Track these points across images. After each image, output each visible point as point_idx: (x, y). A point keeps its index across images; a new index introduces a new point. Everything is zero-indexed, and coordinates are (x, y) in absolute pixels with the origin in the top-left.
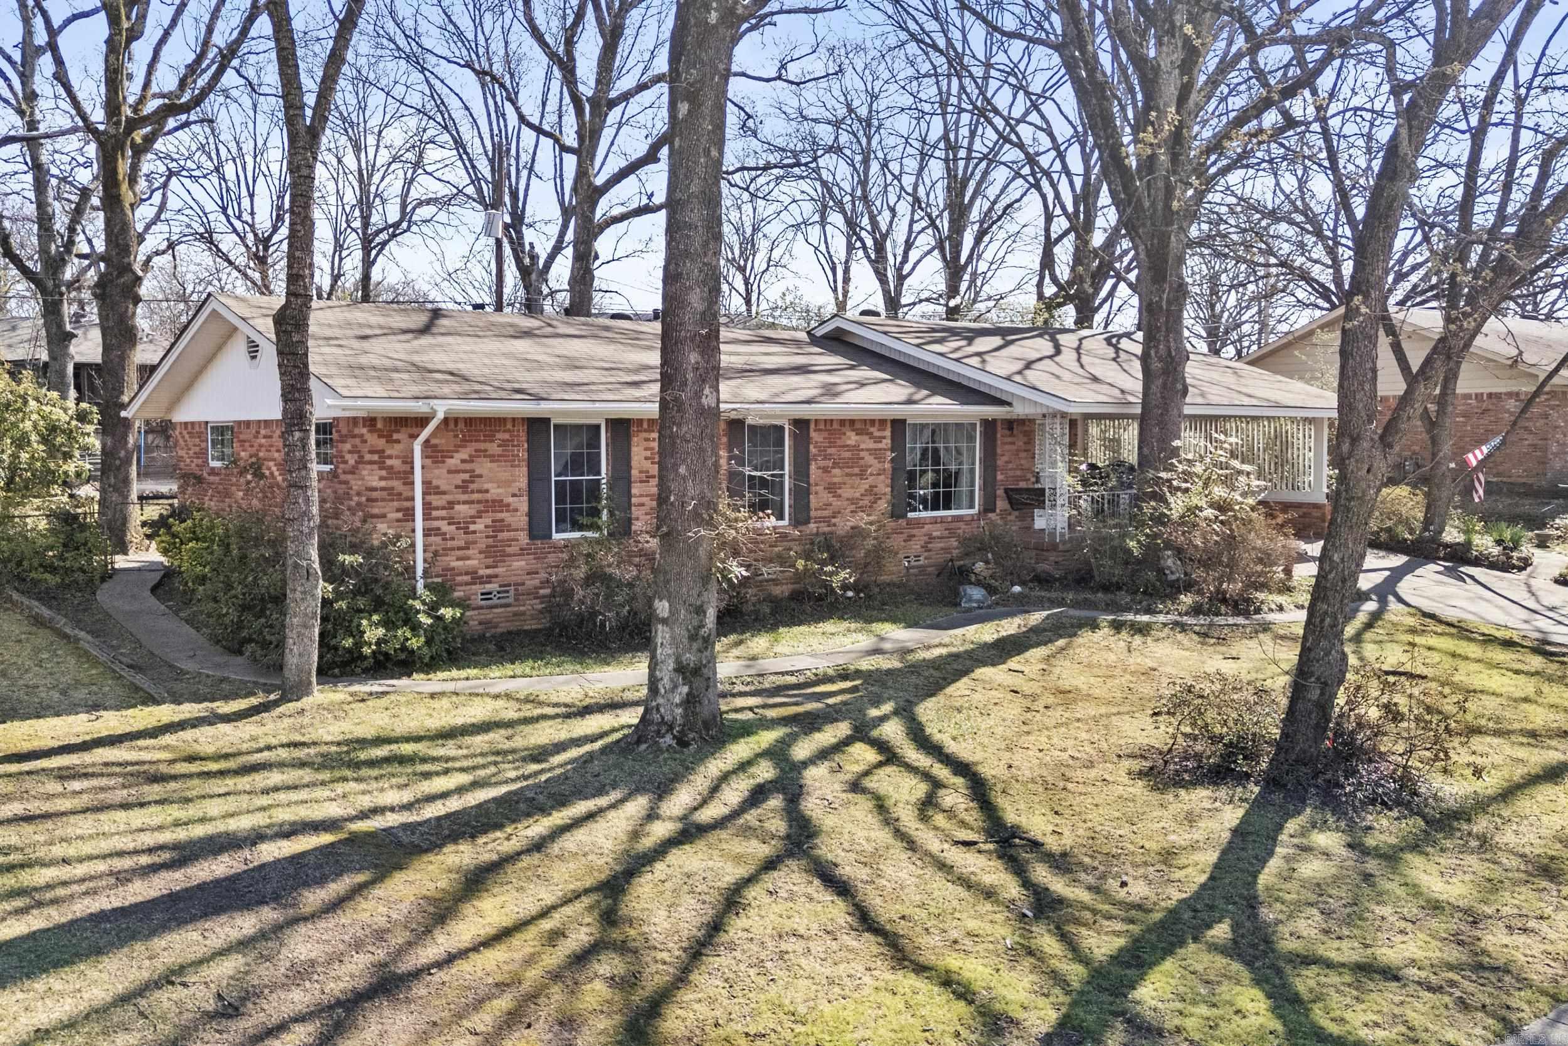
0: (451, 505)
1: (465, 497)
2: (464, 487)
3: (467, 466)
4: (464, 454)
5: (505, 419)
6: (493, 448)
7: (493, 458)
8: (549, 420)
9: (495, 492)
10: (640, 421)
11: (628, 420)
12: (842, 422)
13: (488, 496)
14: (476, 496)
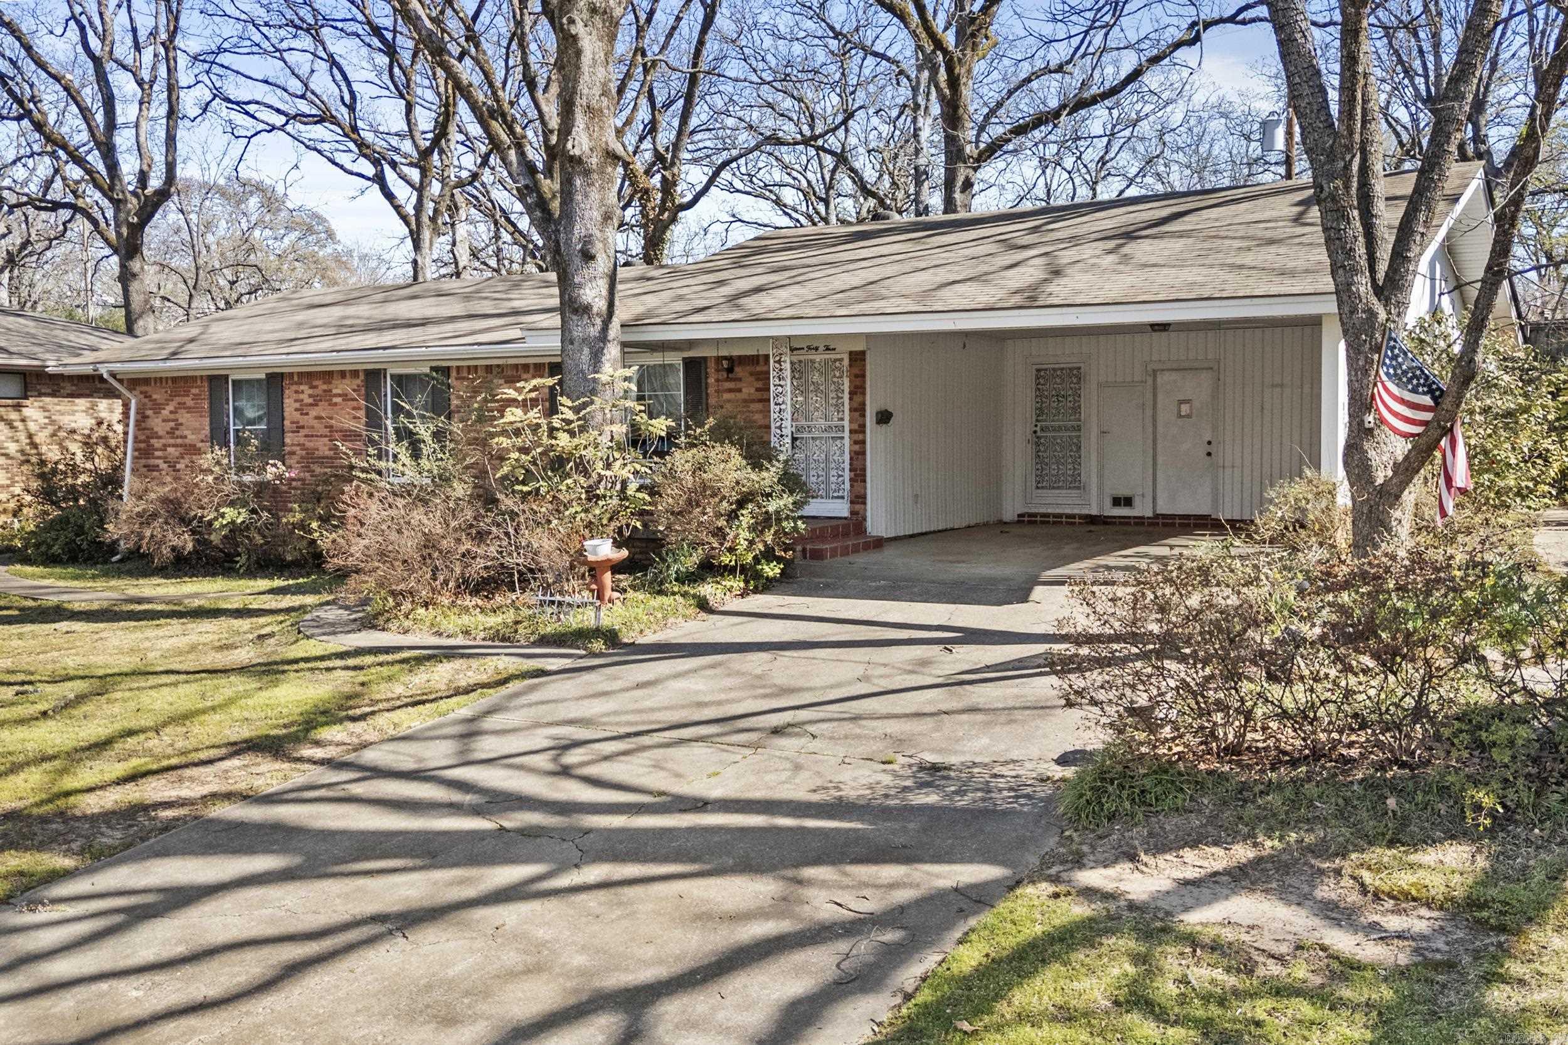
0: (165, 446)
1: (172, 441)
2: (171, 433)
3: (172, 416)
4: (170, 408)
5: (194, 379)
6: (189, 402)
7: (189, 410)
8: (226, 377)
9: (191, 438)
10: (291, 374)
11: (282, 375)
12: (489, 369)
13: (187, 441)
14: (179, 441)
